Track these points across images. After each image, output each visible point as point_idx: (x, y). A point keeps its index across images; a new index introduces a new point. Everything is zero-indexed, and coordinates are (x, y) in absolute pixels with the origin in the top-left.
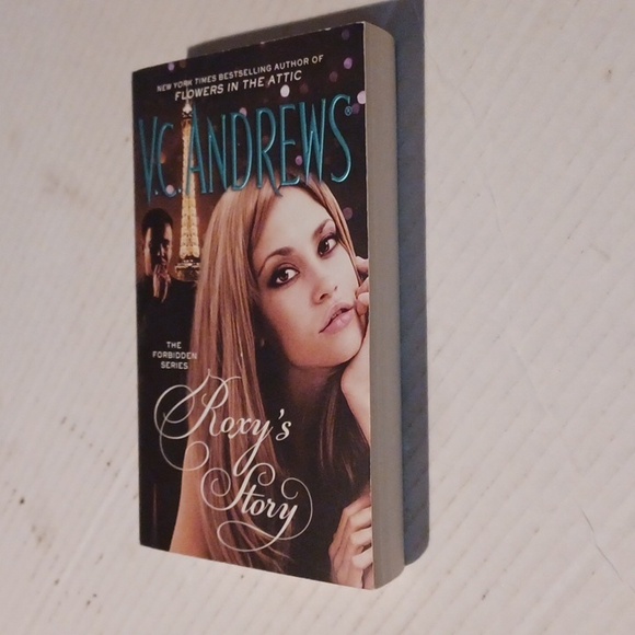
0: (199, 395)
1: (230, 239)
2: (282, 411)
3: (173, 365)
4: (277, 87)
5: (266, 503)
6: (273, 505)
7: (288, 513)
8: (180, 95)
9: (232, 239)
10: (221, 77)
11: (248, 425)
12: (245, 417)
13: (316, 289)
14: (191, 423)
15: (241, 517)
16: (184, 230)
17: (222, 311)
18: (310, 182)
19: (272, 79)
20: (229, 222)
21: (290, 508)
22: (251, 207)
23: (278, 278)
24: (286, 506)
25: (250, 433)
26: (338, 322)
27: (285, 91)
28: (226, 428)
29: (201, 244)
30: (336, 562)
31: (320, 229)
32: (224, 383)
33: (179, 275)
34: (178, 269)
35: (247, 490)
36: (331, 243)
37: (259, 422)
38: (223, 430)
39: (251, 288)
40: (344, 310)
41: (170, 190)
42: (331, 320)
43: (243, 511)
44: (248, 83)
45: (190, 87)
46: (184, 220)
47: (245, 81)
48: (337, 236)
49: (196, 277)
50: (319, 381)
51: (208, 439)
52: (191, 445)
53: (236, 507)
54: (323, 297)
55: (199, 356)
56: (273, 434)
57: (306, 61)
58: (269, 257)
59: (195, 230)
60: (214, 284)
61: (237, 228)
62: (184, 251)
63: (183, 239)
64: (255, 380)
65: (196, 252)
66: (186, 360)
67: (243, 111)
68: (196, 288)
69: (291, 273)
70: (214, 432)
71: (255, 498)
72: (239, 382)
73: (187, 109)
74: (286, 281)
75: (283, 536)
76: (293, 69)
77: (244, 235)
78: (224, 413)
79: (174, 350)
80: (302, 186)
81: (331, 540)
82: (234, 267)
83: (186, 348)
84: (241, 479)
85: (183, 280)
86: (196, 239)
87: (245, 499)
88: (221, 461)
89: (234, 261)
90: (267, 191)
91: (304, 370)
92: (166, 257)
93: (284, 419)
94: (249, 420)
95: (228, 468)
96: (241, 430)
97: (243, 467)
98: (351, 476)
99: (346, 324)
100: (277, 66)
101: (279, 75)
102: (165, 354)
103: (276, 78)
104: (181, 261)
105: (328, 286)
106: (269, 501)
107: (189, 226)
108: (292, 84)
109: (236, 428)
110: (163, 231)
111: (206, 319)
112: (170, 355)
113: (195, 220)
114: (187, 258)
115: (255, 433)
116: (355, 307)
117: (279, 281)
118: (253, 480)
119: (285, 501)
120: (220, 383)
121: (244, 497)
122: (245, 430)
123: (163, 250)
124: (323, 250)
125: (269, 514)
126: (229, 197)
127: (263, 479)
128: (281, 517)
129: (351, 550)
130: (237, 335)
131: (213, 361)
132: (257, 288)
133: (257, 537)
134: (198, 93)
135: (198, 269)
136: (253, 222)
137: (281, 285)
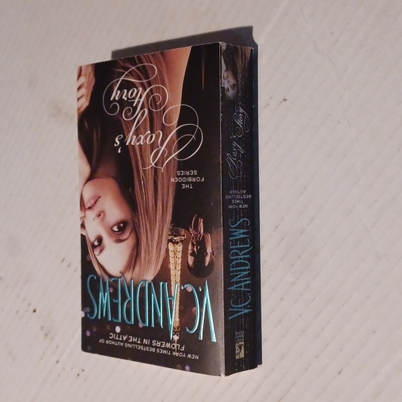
0: (170, 154)
1: (149, 251)
2: (119, 151)
3: (188, 173)
4: (122, 333)
5: (128, 97)
6: (124, 97)
7: (115, 95)
8: (181, 348)
9: (148, 252)
10: (154, 350)
11: (139, 140)
12: (140, 145)
13: (103, 220)
14: (175, 137)
15: (142, 85)
16: (179, 261)
17: (155, 209)
18: (106, 278)
19: (125, 338)
20: (150, 262)
21: (114, 98)
22: (137, 269)
23: (122, 226)
24: (117, 99)
25: (137, 136)
26: (92, 202)
27: (118, 329)
28: (152, 137)
29: (167, 250)
30: (92, 76)
31: (101, 251)
32: (153, 164)
33: (183, 232)
34: (184, 236)
35: (139, 102)
36: (96, 243)
37: (132, 144)
38: (154, 135)
39: (137, 221)
40: (90, 208)
41: (190, 288)
42: (95, 203)
43: (141, 89)
44: (138, 341)
45: (174, 350)
46: (179, 267)
47: (139, 342)
48: (94, 247)
49: (171, 230)
50: (101, 171)
51: (163, 128)
52: (175, 122)
53: (145, 90)
54: (99, 215)
55: (169, 180)
56: (124, 137)
57: (107, 342)
58: (127, 239)
59: (172, 260)
60: (160, 225)
61: (145, 258)
62: (180, 248)
63: (180, 255)
64: (134, 168)
65: (171, 246)
66: (178, 177)
67: (141, 325)
68: (171, 223)
69: (115, 229)
70: (159, 133)
71: (134, 98)
72: (144, 166)
73: (176, 338)
74: (118, 224)
75: (118, 81)
76: (113, 340)
77: (141, 253)
78: (153, 146)
79: (187, 183)
80: (110, 276)
81: (94, 86)
82: (147, 235)
83: (178, 185)
84: (142, 108)
85: (180, 229)
86: (171, 254)
87: (140, 96)
88: (155, 116)
89: (147, 238)
90: (128, 276)
91: (108, 176)
92: (193, 245)
93: (118, 147)
94: (138, 144)
95: (150, 112)
96: (142, 137)
97: (141, 115)
98: (86, 123)
99: (89, 201)
100: (122, 344)
101: (121, 339)
102: (194, 180)
103: (122, 338)
104: (182, 241)
105: (97, 221)
106: (126, 99)
107: (176, 263)
108: (114, 332)
109: (146, 138)
110: (194, 262)
111: (165, 204)
112: (190, 179)
113: (172, 267)
114: (177, 243)
115: (135, 137)
116: (86, 210)
117: (122, 225)
118: (135, 109)
119: (117, 101)
120: (155, 164)
121: (140, 97)
122: (140, 138)
123: (195, 250)
124: (100, 239)
125: (126, 91)
126: (150, 277)
127: (130, 110)
128: (119, 92)
129: (85, 84)
130: (145, 194)
131: (160, 177)
132: (133, 222)
133: (132, 76)
134: (168, 345)
135: (170, 235)
136: (135, 260)
137: (121, 223)
